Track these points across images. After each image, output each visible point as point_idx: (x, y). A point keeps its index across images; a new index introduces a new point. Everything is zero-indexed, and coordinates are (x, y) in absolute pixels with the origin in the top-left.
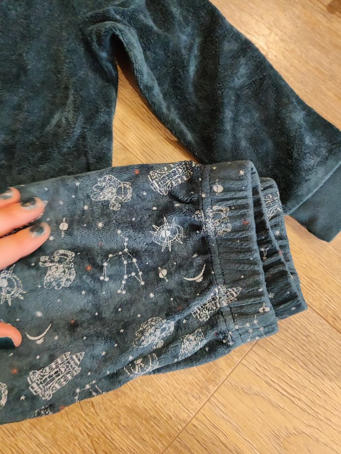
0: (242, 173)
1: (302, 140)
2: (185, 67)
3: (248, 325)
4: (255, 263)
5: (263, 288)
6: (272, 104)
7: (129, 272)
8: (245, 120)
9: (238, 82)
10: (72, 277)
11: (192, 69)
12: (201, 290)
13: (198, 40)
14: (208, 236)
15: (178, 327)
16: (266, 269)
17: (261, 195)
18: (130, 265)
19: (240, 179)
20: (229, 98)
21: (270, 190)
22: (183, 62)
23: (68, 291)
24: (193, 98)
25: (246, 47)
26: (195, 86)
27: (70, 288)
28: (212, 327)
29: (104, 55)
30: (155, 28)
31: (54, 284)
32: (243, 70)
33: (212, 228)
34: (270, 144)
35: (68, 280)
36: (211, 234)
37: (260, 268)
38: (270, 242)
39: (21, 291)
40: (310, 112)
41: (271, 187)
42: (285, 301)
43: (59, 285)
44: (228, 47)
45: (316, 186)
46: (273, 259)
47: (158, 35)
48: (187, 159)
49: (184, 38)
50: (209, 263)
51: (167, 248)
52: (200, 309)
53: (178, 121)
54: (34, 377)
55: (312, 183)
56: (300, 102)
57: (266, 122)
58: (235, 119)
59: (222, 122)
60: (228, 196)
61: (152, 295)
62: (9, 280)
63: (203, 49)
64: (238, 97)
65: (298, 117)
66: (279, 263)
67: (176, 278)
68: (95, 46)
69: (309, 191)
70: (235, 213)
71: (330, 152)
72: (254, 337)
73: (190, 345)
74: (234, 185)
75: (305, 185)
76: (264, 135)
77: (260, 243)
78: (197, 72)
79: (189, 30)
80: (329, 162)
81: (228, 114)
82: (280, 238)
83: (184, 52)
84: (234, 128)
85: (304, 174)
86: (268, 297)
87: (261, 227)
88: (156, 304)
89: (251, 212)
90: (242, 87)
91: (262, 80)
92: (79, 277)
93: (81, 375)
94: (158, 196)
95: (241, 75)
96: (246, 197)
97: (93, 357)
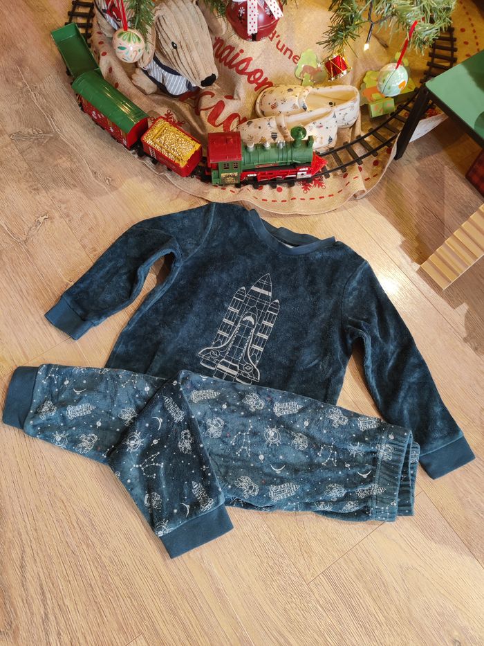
0: (406, 434)
1: (436, 423)
2: (387, 362)
3: (383, 508)
4: (397, 480)
5: (396, 493)
6: (426, 398)
7: (331, 457)
8: (410, 400)
9: (412, 380)
10: (306, 447)
11: (391, 364)
12: (365, 482)
13: (398, 350)
14: (378, 458)
15: (347, 495)
16: (401, 486)
17: (411, 449)
18: (333, 454)
19: (404, 437)
20: (405, 386)
21: (415, 449)
22: (387, 359)
23: (300, 453)
24: (386, 379)
25: (422, 364)
26: (389, 373)
27: (302, 451)
28: (364, 502)
29: (350, 341)
30: (380, 339)
31: (296, 446)
32: (416, 375)
33: (382, 455)
34: (418, 418)
35: (303, 447)
36: (380, 458)
37: (399, 484)
38: (407, 474)
39: (279, 441)
40: (444, 410)
41: (417, 448)
42: (404, 505)
43: (298, 447)
44: (413, 360)
45: (435, 448)
46: (406, 483)
47: (380, 343)
48: (379, 417)
49: (392, 347)
50: (374, 472)
51: (353, 455)
52: (361, 491)
53: (375, 387)
54: (273, 488)
55: (434, 446)
56: (441, 403)
57: (420, 405)
58: (405, 398)
59: (397, 397)
60: (395, 442)
61: (340, 473)
62: (275, 434)
63: (399, 356)
64: (410, 387)
65: (438, 410)
66: (408, 486)
67: (354, 470)
68: (348, 336)
69: (431, 449)
70: (396, 452)
71: (449, 434)
72: (382, 517)
73: (350, 507)
74: (400, 439)
75: (430, 445)
76: (416, 412)
77: (403, 472)
78: (392, 366)
79: (395, 343)
80: (446, 439)
81: (402, 394)
82: (412, 475)
83: (390, 354)
84: (403, 402)
85: (431, 440)
86: (397, 500)
87: (406, 465)
88: (339, 477)
89: (404, 455)
90: (414, 383)
91: (425, 383)
92: (309, 448)
93: (294, 497)
94: (358, 430)
95: (414, 377)
96: (404, 447)
97: (303, 490)
